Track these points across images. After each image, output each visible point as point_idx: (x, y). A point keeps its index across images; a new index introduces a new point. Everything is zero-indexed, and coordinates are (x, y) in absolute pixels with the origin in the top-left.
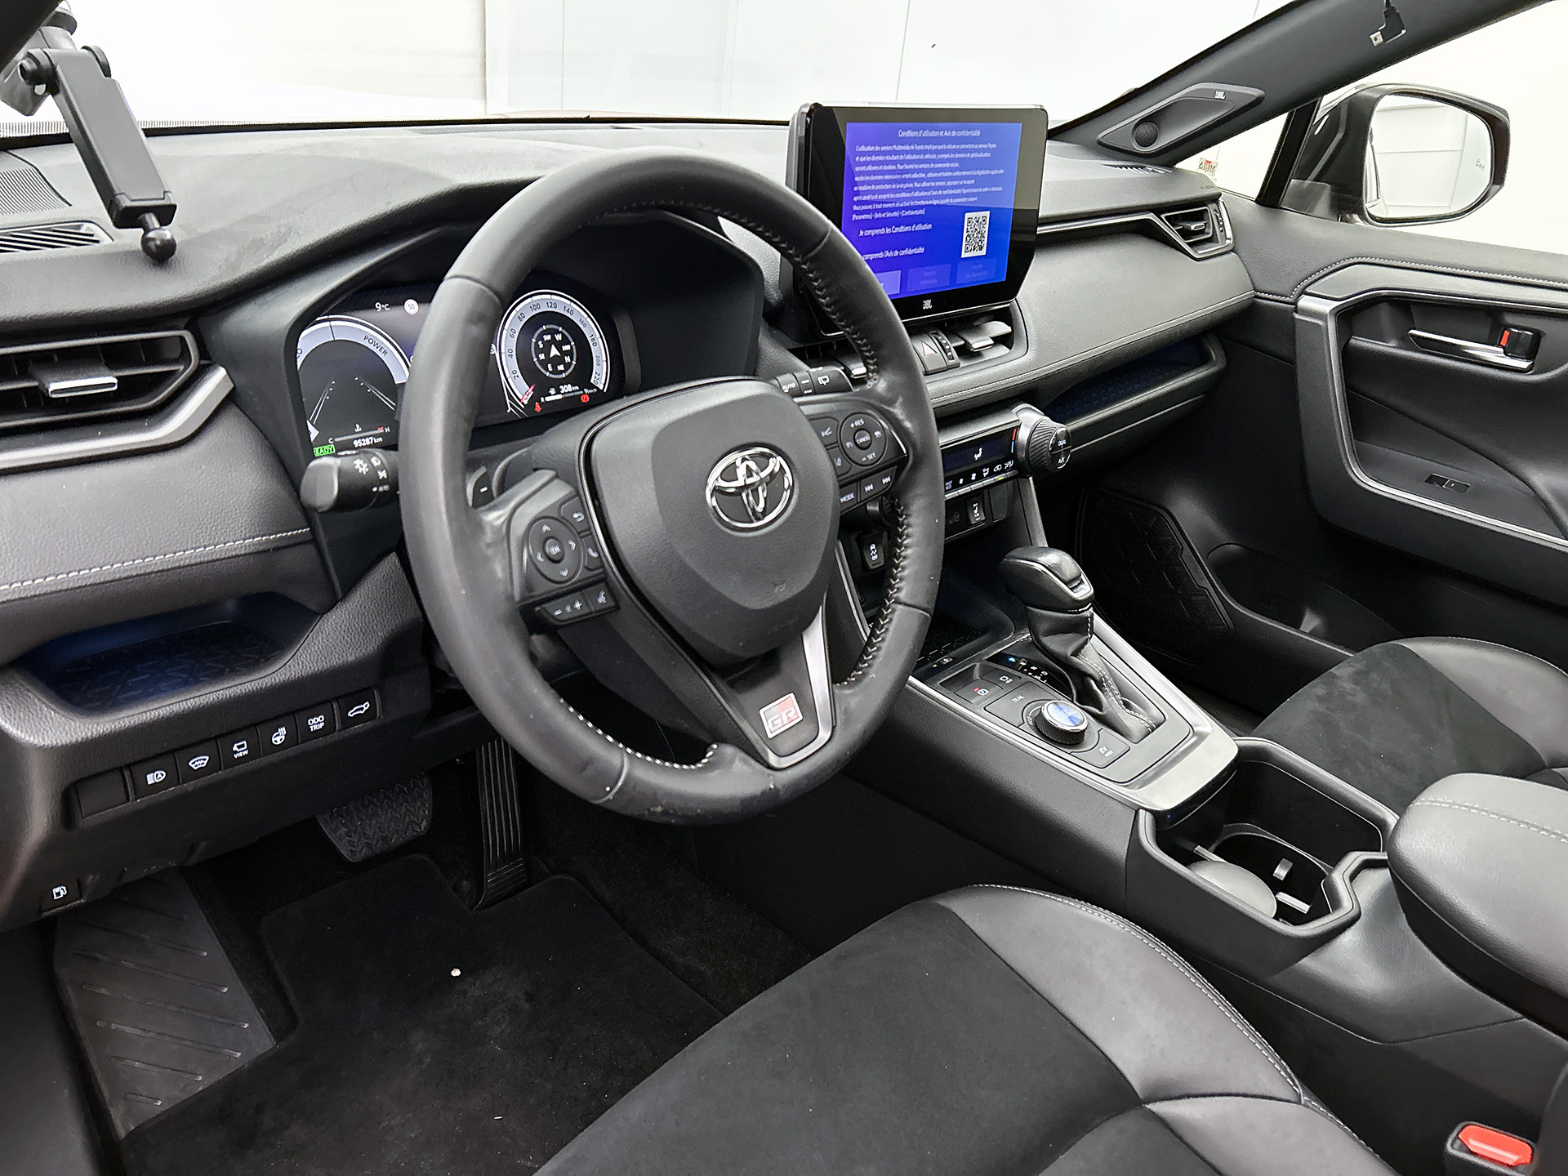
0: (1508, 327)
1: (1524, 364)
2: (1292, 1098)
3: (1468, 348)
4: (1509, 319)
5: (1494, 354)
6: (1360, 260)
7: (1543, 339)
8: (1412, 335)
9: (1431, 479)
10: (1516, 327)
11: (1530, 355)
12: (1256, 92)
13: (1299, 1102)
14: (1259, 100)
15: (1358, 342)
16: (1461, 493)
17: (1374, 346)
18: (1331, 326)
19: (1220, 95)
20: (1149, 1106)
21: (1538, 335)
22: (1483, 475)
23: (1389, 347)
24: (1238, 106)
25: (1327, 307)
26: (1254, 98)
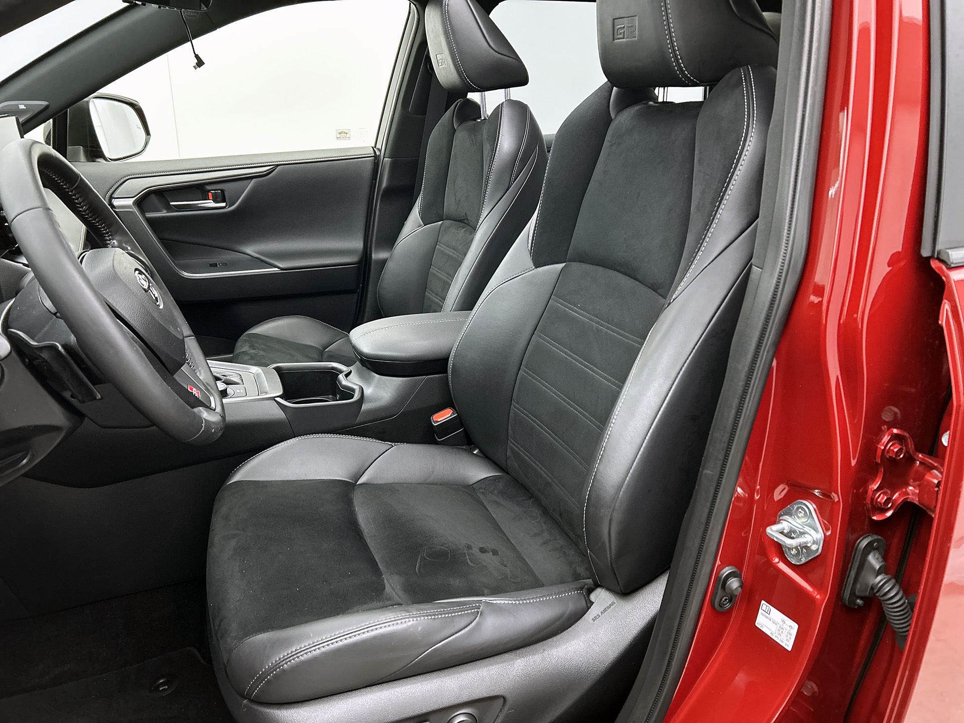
0: (209, 191)
1: (224, 204)
2: (391, 446)
3: (199, 204)
4: (208, 188)
5: (211, 204)
6: (131, 177)
7: (225, 192)
8: (173, 205)
9: (211, 265)
10: (212, 190)
11: (224, 201)
12: (45, 103)
13: (393, 446)
14: (47, 107)
15: (149, 215)
16: (226, 266)
17: (156, 215)
18: (135, 210)
19: (22, 107)
20: (358, 483)
21: (222, 191)
22: (228, 256)
23: (164, 214)
24: (36, 112)
25: (130, 202)
26: (44, 106)
